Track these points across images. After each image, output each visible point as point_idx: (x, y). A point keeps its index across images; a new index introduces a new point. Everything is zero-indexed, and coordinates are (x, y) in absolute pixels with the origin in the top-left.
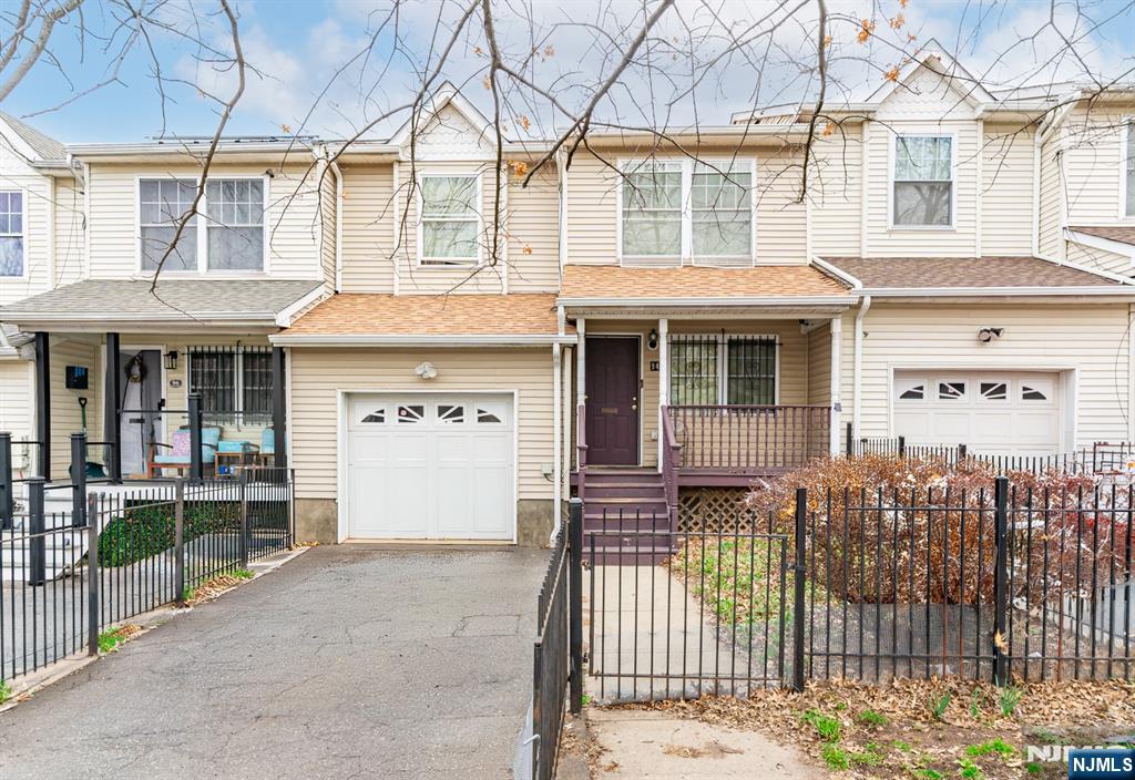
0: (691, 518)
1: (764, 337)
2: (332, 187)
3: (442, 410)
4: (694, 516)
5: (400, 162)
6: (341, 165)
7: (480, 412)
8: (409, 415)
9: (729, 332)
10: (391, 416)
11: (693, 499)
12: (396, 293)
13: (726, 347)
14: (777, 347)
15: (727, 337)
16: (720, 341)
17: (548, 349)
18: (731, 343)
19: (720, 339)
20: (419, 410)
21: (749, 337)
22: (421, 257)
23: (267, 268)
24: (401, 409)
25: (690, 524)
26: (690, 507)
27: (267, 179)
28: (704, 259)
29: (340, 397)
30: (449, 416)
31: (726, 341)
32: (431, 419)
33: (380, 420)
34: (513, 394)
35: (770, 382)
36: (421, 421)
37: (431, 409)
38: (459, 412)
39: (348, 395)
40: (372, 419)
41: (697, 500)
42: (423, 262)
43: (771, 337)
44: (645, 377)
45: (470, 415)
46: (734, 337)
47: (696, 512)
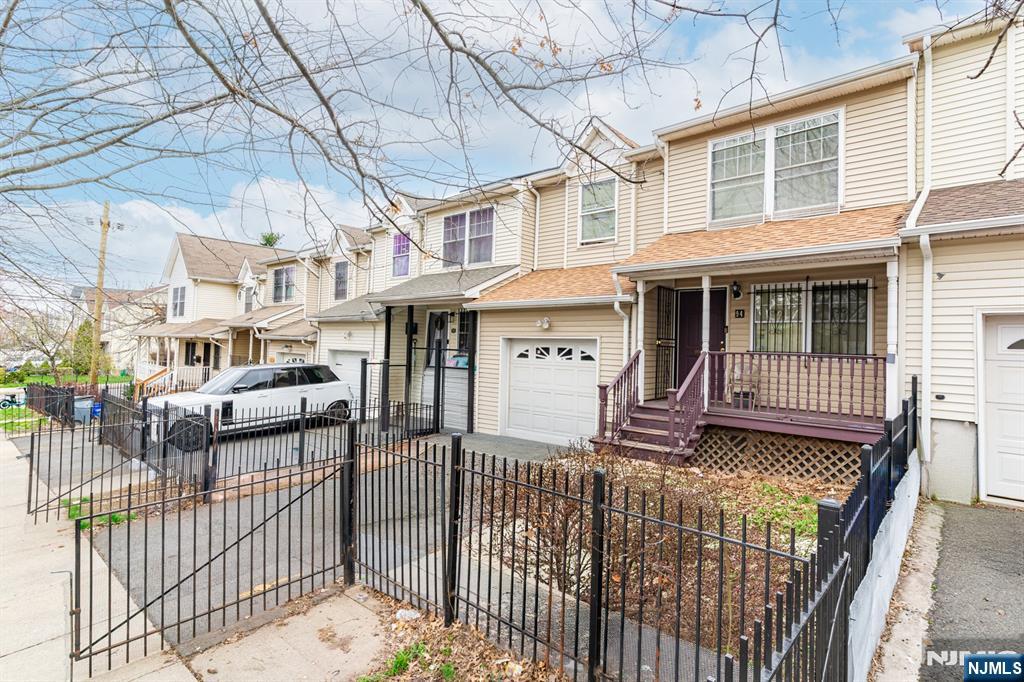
0: (736, 456)
1: (854, 281)
2: (533, 203)
3: (560, 350)
4: (740, 455)
5: (569, 178)
6: (537, 189)
7: (582, 352)
8: (542, 354)
9: (813, 279)
10: (532, 354)
11: (739, 439)
12: (565, 267)
13: (810, 294)
14: (870, 292)
15: (811, 284)
16: (804, 288)
17: (610, 306)
18: (815, 289)
19: (803, 285)
20: (547, 350)
21: (836, 282)
22: (580, 240)
23: (493, 260)
24: (538, 349)
25: (736, 461)
26: (736, 446)
27: (495, 206)
28: (785, 213)
29: (501, 342)
30: (563, 356)
31: (810, 288)
32: (553, 357)
33: (526, 356)
34: (596, 340)
35: (861, 328)
36: (548, 358)
37: (554, 350)
38: (570, 352)
39: (510, 340)
40: (522, 355)
41: (744, 440)
42: (582, 244)
43: (863, 281)
44: (730, 323)
45: (576, 355)
46: (819, 283)
47: (742, 451)
